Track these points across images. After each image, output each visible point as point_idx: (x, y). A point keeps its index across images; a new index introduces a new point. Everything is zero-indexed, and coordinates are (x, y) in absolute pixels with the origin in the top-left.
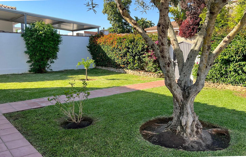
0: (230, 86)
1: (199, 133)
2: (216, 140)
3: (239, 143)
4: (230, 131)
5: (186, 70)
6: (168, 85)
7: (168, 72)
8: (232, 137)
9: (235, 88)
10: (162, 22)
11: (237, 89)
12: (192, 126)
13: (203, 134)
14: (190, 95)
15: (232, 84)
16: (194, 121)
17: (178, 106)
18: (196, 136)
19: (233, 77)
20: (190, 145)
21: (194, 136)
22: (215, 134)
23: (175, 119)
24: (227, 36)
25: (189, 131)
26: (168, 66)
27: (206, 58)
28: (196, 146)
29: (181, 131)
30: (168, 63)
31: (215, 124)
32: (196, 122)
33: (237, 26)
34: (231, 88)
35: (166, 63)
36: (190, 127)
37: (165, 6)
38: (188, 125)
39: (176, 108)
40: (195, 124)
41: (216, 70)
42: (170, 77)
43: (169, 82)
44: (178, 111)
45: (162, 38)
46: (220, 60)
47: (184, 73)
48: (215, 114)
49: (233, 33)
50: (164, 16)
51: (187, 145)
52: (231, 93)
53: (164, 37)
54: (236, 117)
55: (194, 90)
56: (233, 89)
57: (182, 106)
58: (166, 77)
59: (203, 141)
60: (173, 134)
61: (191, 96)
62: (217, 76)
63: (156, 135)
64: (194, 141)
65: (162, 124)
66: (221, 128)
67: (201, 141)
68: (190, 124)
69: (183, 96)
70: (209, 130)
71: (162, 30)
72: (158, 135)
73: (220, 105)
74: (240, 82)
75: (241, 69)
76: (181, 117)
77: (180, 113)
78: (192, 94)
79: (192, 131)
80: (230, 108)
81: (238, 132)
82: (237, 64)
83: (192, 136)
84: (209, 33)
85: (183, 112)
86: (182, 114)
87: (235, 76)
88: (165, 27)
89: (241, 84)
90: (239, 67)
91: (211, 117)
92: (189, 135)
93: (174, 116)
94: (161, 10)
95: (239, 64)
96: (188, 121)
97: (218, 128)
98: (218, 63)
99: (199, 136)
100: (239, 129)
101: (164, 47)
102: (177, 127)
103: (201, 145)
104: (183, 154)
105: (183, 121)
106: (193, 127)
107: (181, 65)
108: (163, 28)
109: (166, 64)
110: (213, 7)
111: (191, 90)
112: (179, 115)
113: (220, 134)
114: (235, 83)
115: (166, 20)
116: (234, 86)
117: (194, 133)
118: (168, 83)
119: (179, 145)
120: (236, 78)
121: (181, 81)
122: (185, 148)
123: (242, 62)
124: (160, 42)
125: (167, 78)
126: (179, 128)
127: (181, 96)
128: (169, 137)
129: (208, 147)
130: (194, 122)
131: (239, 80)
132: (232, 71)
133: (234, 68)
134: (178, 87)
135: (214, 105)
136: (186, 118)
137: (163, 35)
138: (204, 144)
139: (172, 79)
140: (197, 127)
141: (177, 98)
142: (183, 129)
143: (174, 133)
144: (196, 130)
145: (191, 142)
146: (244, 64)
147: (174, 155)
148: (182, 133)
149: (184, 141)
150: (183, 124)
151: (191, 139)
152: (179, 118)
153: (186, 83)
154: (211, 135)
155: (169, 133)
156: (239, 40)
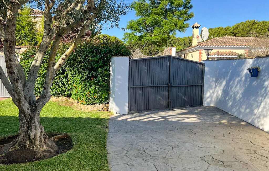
0: (53, 98)
1: (46, 143)
2: (59, 145)
3: (80, 141)
4: (69, 134)
5: (29, 85)
6: (17, 101)
7: (16, 88)
8: (73, 138)
9: (57, 99)
10: (9, 38)
11: (59, 100)
12: (40, 137)
13: (49, 143)
14: (37, 108)
15: (54, 96)
16: (41, 132)
17: (26, 121)
18: (45, 146)
19: (55, 89)
20: (42, 155)
21: (43, 146)
22: (57, 141)
23: (23, 134)
24: (65, 54)
25: (38, 142)
26: (17, 82)
27: (51, 73)
28: (47, 154)
29: (31, 145)
30: (17, 79)
31: (55, 132)
32: (43, 133)
33: (71, 46)
34: (53, 100)
35: (15, 78)
36: (38, 139)
37: (13, 23)
38: (37, 137)
39: (24, 123)
40: (42, 135)
41: (39, 83)
42: (19, 93)
43: (18, 98)
44: (25, 126)
45: (10, 54)
46: (43, 74)
47: (28, 88)
48: (51, 124)
49: (69, 52)
50: (11, 32)
51: (39, 155)
52: (55, 104)
53: (12, 53)
54: (68, 123)
55: (41, 103)
56: (55, 100)
57: (30, 120)
58: (14, 93)
59: (52, 148)
60: (22, 150)
61: (38, 110)
62: (39, 89)
63: (2, 156)
64: (44, 151)
65: (4, 145)
66: (62, 134)
67: (50, 149)
68: (38, 136)
69: (31, 110)
70: (51, 139)
71: (9, 46)
72: (5, 156)
73: (51, 116)
74: (61, 93)
75: (61, 81)
76: (29, 131)
77: (28, 128)
78: (39, 107)
79: (41, 142)
80: (60, 117)
81: (76, 134)
82: (57, 77)
83: (42, 146)
84: (55, 51)
85: (31, 126)
86: (30, 128)
87: (57, 88)
88: (12, 43)
89: (61, 95)
90: (59, 80)
91: (49, 127)
92: (39, 146)
93: (21, 132)
94: (8, 26)
95: (59, 77)
96: (37, 133)
97: (59, 135)
98: (40, 77)
99: (47, 145)
100: (75, 132)
101: (12, 63)
102: (25, 142)
103: (51, 153)
104: (42, 163)
105: (31, 135)
106: (40, 139)
107: (23, 80)
108: (10, 43)
109: (14, 80)
110: (63, 32)
111: (38, 103)
112: (27, 130)
113: (61, 139)
114: (57, 95)
115: (13, 37)
116: (56, 97)
117: (43, 143)
118: (17, 100)
119: (31, 158)
120: (58, 90)
121: (26, 96)
122: (38, 159)
123: (61, 75)
124: (7, 57)
125: (16, 94)
126: (28, 142)
127: (29, 111)
128: (19, 154)
129: (57, 152)
130: (41, 134)
131: (60, 92)
132: (54, 84)
133: (55, 81)
134: (26, 102)
135: (45, 116)
136: (34, 131)
137: (10, 51)
138: (53, 151)
139: (21, 94)
140: (44, 137)
141: (25, 113)
142: (32, 143)
143: (24, 149)
144: (44, 141)
145: (42, 152)
146: (63, 77)
147: (34, 167)
148: (32, 146)
149: (35, 153)
150: (32, 137)
151: (42, 149)
152: (26, 132)
153: (31, 97)
154: (55, 142)
155: (17, 150)
156: (57, 56)
